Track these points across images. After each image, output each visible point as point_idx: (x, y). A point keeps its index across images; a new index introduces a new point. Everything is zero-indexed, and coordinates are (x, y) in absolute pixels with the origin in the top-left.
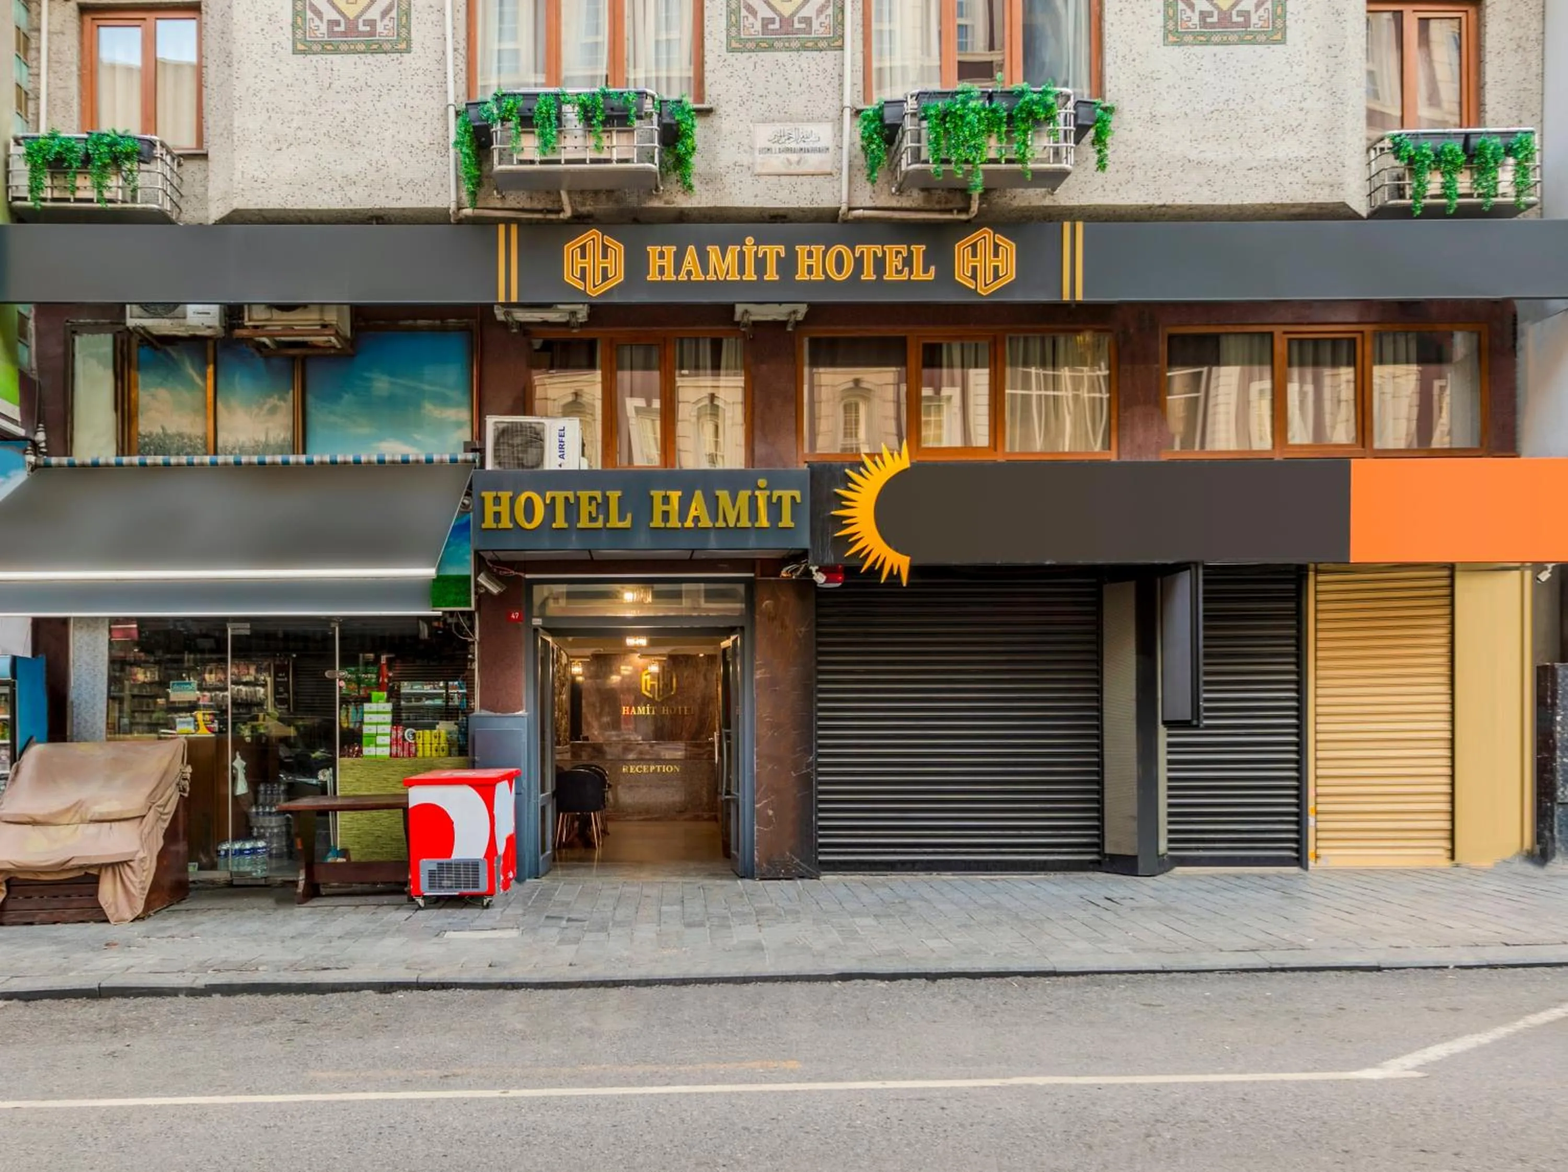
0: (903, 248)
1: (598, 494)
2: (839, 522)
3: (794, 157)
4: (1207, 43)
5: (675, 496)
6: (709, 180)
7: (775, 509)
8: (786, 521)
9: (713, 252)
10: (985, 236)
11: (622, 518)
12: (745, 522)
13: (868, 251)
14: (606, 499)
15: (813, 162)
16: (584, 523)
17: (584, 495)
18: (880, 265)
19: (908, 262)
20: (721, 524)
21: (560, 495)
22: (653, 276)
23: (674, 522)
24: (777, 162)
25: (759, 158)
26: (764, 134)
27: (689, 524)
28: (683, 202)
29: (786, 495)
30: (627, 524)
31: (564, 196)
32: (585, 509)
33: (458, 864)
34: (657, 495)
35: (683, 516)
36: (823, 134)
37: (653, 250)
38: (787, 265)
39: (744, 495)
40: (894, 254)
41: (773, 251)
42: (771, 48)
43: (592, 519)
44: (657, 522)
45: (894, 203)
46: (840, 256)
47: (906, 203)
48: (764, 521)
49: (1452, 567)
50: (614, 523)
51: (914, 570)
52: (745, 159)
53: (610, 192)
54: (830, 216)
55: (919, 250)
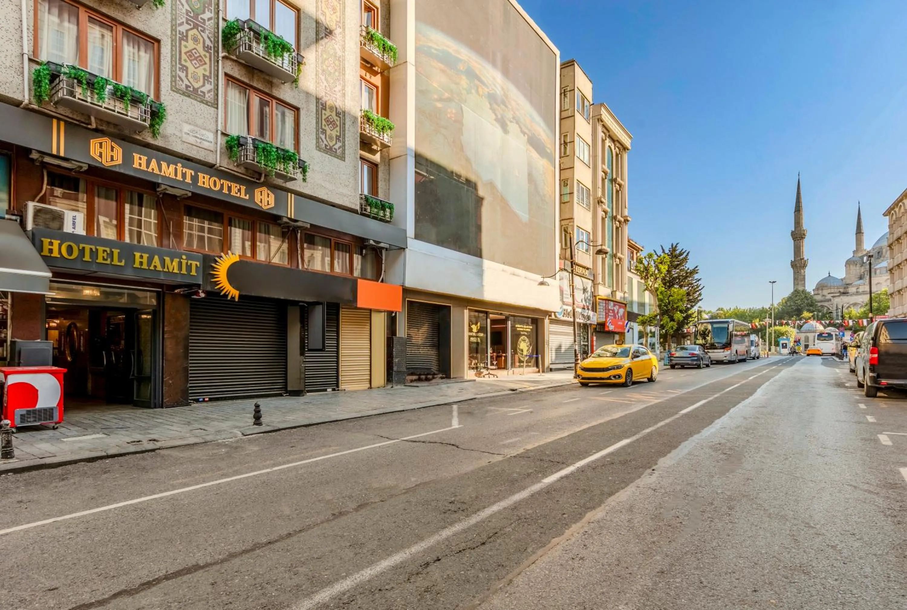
0: (238, 186)
1: (108, 249)
2: (213, 276)
3: (199, 141)
4: (327, 154)
5: (146, 256)
6: (165, 137)
7: (189, 268)
8: (193, 273)
9: (164, 165)
10: (265, 190)
11: (120, 261)
12: (176, 271)
13: (226, 183)
14: (112, 252)
15: (206, 145)
16: (100, 260)
17: (101, 249)
18: (230, 189)
19: (239, 190)
20: (166, 270)
21: (87, 247)
22: (136, 165)
23: (145, 266)
24: (192, 140)
25: (184, 135)
26: (187, 128)
27: (152, 268)
28: (150, 140)
29: (194, 263)
30: (122, 264)
31: (93, 119)
32: (101, 255)
33: (40, 410)
34: (138, 255)
35: (149, 264)
36: (210, 136)
37: (136, 156)
38: (195, 179)
39: (176, 261)
40: (235, 187)
41: (189, 173)
42: (189, 96)
43: (104, 259)
44: (137, 265)
45: (235, 169)
46: (215, 181)
47: (240, 171)
48: (184, 271)
49: (371, 310)
50: (116, 262)
51: (240, 296)
52: (178, 133)
53: (116, 125)
54: (211, 166)
55: (243, 188)
